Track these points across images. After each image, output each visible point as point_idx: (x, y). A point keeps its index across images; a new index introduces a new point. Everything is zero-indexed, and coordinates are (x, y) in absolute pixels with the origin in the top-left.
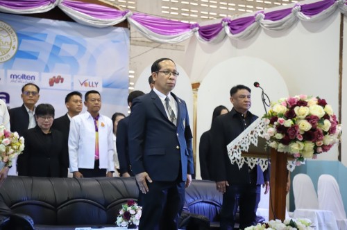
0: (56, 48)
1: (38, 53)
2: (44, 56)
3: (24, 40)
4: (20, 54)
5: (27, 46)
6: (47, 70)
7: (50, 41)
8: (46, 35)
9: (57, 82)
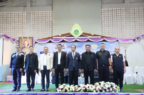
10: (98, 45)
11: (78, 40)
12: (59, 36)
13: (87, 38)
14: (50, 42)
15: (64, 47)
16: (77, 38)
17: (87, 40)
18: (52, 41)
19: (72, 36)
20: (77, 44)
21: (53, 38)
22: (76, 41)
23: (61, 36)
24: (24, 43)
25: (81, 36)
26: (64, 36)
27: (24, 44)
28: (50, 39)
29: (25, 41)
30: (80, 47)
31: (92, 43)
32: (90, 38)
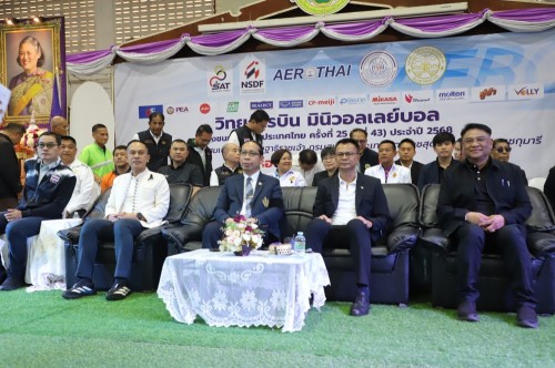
0: (487, 62)
1: (467, 70)
2: (474, 72)
3: (452, 60)
4: (448, 73)
5: (456, 64)
6: (477, 83)
7: (481, 55)
8: (476, 50)
9: (489, 94)
10: (448, 56)
11: (331, 32)
12: (228, 18)
13: (380, 21)
14: (186, 52)
15: (258, 79)
16: (327, 24)
17: (381, 28)
18: (194, 46)
19: (299, 13)
20: (325, 57)
21: (202, 28)
22: (321, 41)
23: (241, 19)
24: (20, 53)
25: (349, 8)
26: (254, 19)
27: (18, 60)
28: (186, 39)
29: (23, 42)
30: (342, 71)
31: (412, 49)
32: (398, 19)
